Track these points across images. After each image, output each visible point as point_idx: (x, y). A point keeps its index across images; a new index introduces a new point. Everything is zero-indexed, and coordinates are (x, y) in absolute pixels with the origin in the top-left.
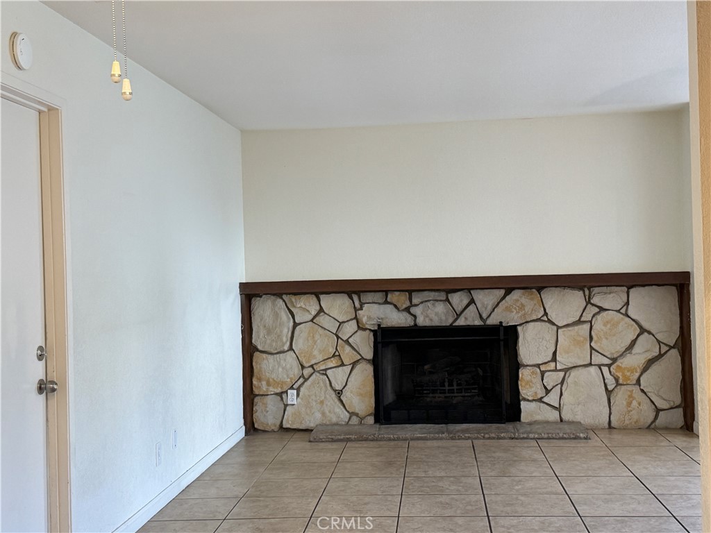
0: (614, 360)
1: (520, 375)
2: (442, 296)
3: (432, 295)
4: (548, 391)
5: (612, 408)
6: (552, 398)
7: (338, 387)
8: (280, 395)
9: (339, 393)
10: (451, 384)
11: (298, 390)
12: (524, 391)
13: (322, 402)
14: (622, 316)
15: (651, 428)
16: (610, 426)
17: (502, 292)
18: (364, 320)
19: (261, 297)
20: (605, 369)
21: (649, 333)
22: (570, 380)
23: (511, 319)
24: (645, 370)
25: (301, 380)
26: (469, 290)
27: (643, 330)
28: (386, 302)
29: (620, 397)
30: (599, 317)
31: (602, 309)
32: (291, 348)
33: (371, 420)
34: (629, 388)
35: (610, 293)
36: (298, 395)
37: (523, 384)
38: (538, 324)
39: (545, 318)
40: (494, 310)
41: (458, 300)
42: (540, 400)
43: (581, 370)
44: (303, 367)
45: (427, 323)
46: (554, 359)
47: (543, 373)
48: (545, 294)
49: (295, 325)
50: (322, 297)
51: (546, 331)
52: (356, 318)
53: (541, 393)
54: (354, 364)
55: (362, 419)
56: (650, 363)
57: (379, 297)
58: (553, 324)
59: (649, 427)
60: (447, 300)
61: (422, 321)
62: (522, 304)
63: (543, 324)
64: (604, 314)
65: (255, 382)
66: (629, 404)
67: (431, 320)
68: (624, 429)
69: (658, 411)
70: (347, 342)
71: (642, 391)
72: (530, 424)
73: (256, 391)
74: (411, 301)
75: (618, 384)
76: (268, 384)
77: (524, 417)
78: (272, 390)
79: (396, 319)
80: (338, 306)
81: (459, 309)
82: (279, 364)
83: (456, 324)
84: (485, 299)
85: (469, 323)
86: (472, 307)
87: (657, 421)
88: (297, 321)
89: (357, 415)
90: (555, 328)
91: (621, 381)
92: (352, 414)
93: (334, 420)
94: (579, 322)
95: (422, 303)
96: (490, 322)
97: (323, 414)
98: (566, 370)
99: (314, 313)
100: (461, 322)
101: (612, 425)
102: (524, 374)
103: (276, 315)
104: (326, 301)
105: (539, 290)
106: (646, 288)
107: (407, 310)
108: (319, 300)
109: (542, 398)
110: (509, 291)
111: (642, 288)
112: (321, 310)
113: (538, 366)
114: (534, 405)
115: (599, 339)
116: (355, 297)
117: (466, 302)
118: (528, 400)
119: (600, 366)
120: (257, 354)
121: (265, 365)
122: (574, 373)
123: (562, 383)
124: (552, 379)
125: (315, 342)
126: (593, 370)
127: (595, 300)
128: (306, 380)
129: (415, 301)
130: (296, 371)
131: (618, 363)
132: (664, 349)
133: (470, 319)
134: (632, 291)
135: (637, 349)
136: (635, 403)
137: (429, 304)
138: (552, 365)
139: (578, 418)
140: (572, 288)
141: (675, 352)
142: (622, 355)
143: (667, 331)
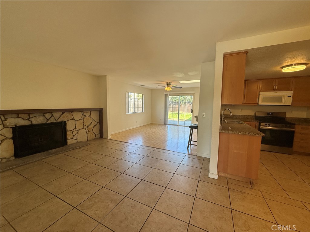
0: (88, 126)
2: (42, 115)
3: (38, 114)
4: (74, 136)
5: (88, 137)
6: (75, 138)
12: (68, 137)
14: (89, 117)
17: (61, 113)
18: (8, 124)
20: (86, 129)
23: (64, 120)
24: (93, 128)
26: (51, 113)
27: (93, 120)
28: (18, 117)
29: (89, 135)
30: (85, 118)
33: (13, 158)
34: (91, 132)
37: (68, 135)
38: (71, 120)
39: (73, 119)
40: (59, 118)
41: (48, 116)
42: (72, 138)
46: (75, 128)
47: (73, 132)
48: (73, 113)
51: (74, 122)
52: (3, 124)
54: (2, 141)
55: (8, 159)
56: (95, 126)
57: (14, 116)
58: (75, 120)
59: (94, 139)
60: (44, 116)
61: (34, 122)
62: (67, 116)
64: (86, 117)
66: (91, 135)
67: (38, 122)
68: (90, 140)
71: (93, 132)
72: (71, 144)
74: (29, 116)
75: (89, 131)
77: (68, 144)
81: (48, 118)
84: (57, 115)
85: (52, 122)
86: (53, 117)
87: (96, 137)
89: (5, 158)
94: (81, 119)
95: (34, 117)
96: (58, 121)
98: (78, 130)
100: (49, 122)
101: (88, 140)
102: (68, 133)
106: (94, 111)
107: (28, 119)
110: (63, 113)
113: (71, 130)
114: (71, 140)
115: (85, 122)
116: (2, 117)
117: (50, 116)
118: (69, 139)
119: (85, 128)
122: (80, 131)
123: (77, 134)
124: (75, 133)
126: (84, 129)
127: (85, 114)
129: (31, 116)
133: (52, 120)
134: (91, 112)
135: (92, 124)
137: (37, 117)
138: (75, 130)
139: (81, 141)
140: (79, 111)
141: (98, 123)
142: (89, 125)
143: (97, 119)
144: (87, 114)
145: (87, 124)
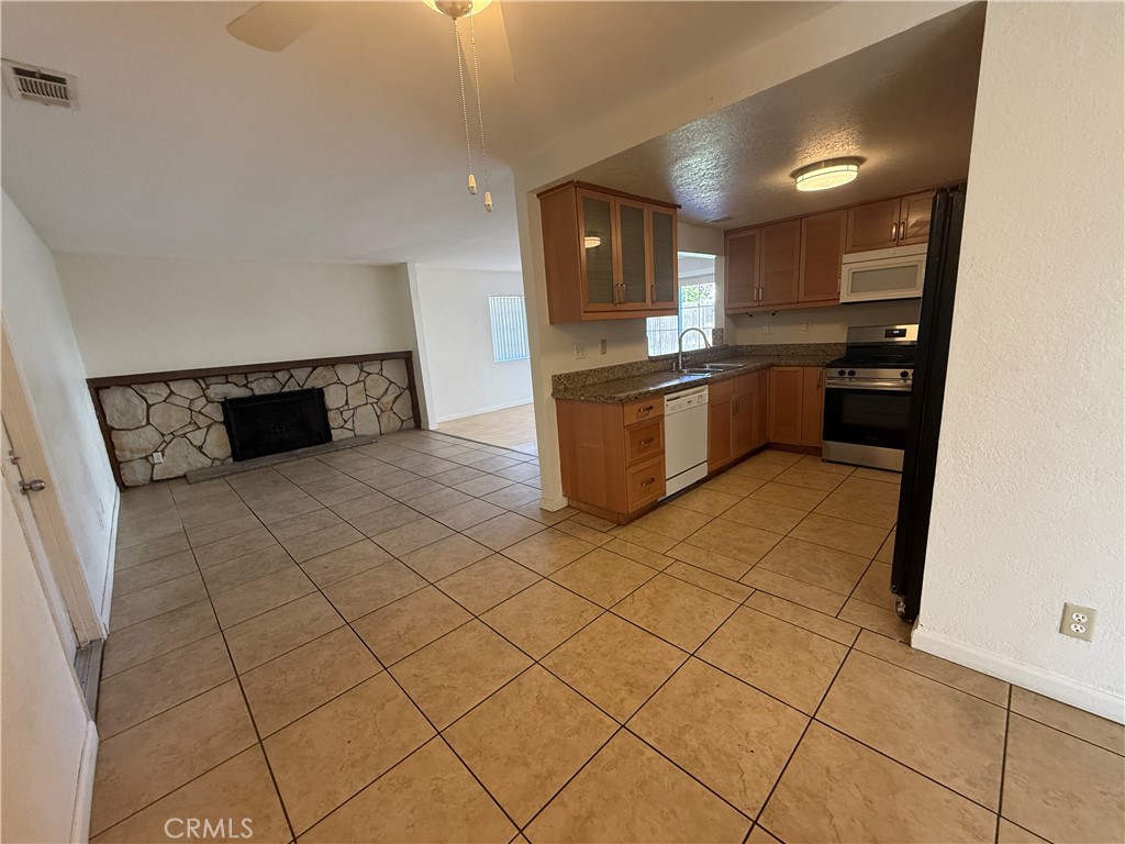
0: (379, 400)
1: (329, 416)
2: (270, 374)
3: (263, 374)
4: (346, 422)
5: (381, 425)
6: (349, 425)
7: (199, 444)
8: (146, 458)
9: (200, 448)
10: (280, 428)
11: (163, 451)
12: (332, 424)
13: (186, 456)
14: (379, 376)
15: (401, 430)
16: (381, 434)
17: (310, 369)
18: (212, 396)
19: (109, 388)
20: (375, 405)
21: (394, 383)
22: (357, 414)
23: (319, 384)
24: (394, 402)
25: (164, 444)
26: (288, 370)
27: (391, 383)
28: (228, 382)
29: (384, 419)
30: (368, 378)
31: (369, 374)
32: (148, 423)
33: (231, 460)
34: (388, 412)
35: (373, 364)
36: (163, 455)
37: (331, 420)
38: (335, 385)
39: (339, 382)
40: (307, 380)
41: (282, 376)
42: (342, 427)
43: (363, 407)
44: (163, 435)
45: (263, 393)
46: (347, 403)
47: (341, 413)
48: (337, 368)
49: (149, 406)
50: (170, 383)
51: (340, 389)
52: (204, 395)
53: (343, 423)
54: (209, 427)
55: (223, 461)
56: (396, 398)
57: (222, 379)
58: (344, 384)
60: (274, 377)
61: (258, 392)
62: (324, 375)
63: (338, 385)
64: (371, 376)
65: (117, 453)
66: (389, 420)
67: (264, 390)
68: (388, 434)
69: (402, 421)
70: (200, 412)
71: (394, 413)
72: (340, 441)
73: (120, 459)
74: (246, 378)
75: (382, 411)
76: (132, 452)
77: (334, 438)
78: (136, 456)
79: (236, 392)
80: (187, 390)
81: (283, 382)
82: (139, 436)
83: (283, 391)
84: (300, 374)
85: (292, 389)
86: (292, 379)
87: (403, 427)
88: (150, 403)
89: (218, 459)
90: (345, 386)
91: (384, 410)
92: (213, 460)
93: (199, 466)
94: (358, 382)
95: (256, 380)
96: (306, 387)
97: (189, 464)
98: (354, 409)
99: (165, 395)
100: (286, 389)
102: (331, 415)
103: (128, 401)
104: (175, 386)
105: (333, 366)
106: (390, 360)
107: (245, 386)
108: (169, 386)
109: (343, 425)
110: (314, 369)
111: (388, 361)
112: (172, 393)
113: (338, 409)
114: (339, 430)
115: (370, 389)
116: (201, 381)
117: (287, 377)
118: (335, 429)
119: (372, 404)
120: (114, 432)
121: (125, 440)
122: (359, 409)
123: (353, 416)
124: (347, 415)
125: (171, 416)
126: (369, 406)
127: (365, 369)
128: (168, 444)
129: (250, 379)
130: (158, 439)
131: (381, 401)
132: (402, 390)
133: (292, 387)
134: (384, 363)
135: (389, 392)
136: (391, 420)
137: (261, 380)
138: (346, 407)
139: (365, 433)
140: (351, 363)
141: (407, 391)
142: (382, 396)
143: (403, 381)
144: (373, 368)
145: (376, 392)
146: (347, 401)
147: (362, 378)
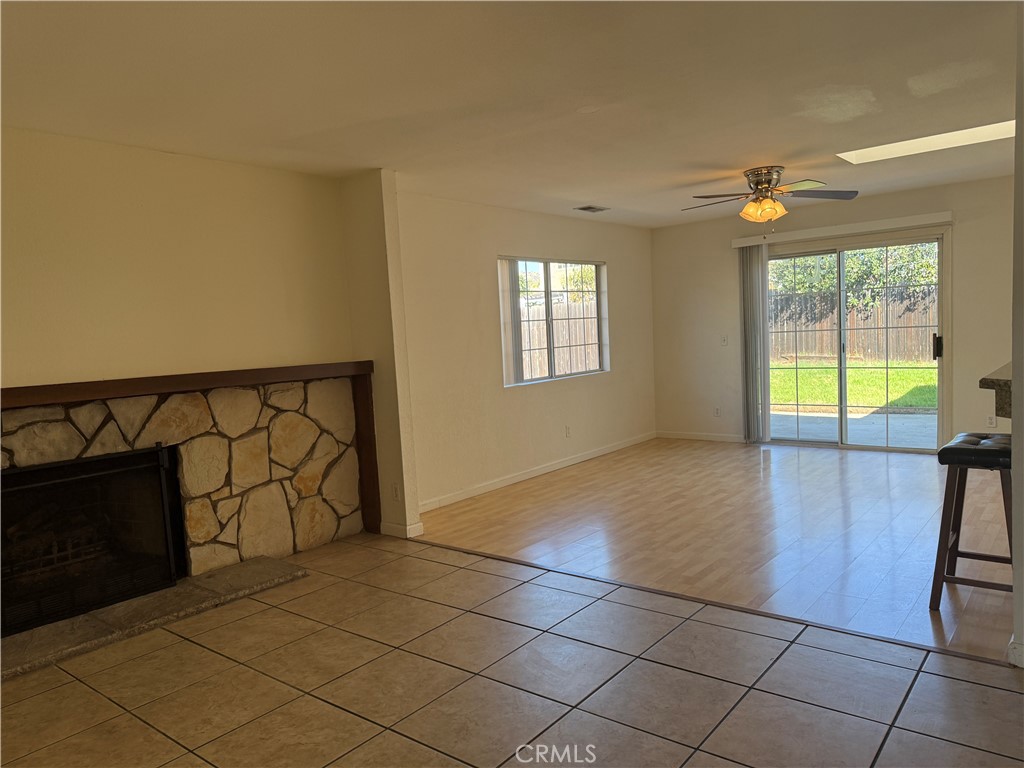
0: (295, 470)
1: (188, 514)
2: (61, 413)
3: (40, 414)
4: (222, 527)
5: (297, 529)
6: (228, 536)
10: (62, 549)
12: (195, 532)
14: (301, 417)
15: (336, 541)
16: (295, 552)
17: (154, 400)
20: (287, 483)
21: (328, 432)
22: (249, 506)
23: (170, 436)
24: (325, 475)
26: (104, 402)
27: (323, 431)
29: (303, 517)
30: (277, 421)
31: (279, 411)
34: (311, 500)
35: (288, 390)
37: (193, 524)
38: (206, 439)
39: (214, 430)
40: (143, 427)
41: (87, 417)
42: (215, 540)
43: (262, 491)
45: (36, 460)
46: (228, 481)
47: (215, 505)
48: (213, 398)
51: (216, 446)
53: (214, 530)
56: (331, 466)
58: (224, 436)
59: (332, 541)
60: (68, 419)
61: (25, 458)
62: (183, 414)
63: (213, 437)
64: (283, 416)
66: (313, 518)
67: (41, 454)
68: (310, 550)
71: (324, 500)
72: (211, 575)
75: (300, 498)
77: (194, 569)
81: (89, 431)
83: (88, 454)
84: (130, 412)
85: (108, 450)
86: (111, 426)
87: (339, 531)
90: (226, 441)
91: (304, 495)
94: (255, 430)
95: (22, 428)
96: (140, 444)
98: (242, 495)
100: (96, 450)
101: (298, 549)
102: (192, 511)
105: (205, 392)
106: (323, 381)
109: (216, 536)
110: (163, 398)
111: (319, 382)
113: (208, 495)
114: (207, 549)
115: (278, 447)
117: (99, 419)
118: (199, 545)
119: (281, 481)
122: (252, 496)
123: (239, 512)
124: (226, 509)
126: (274, 487)
127: (274, 400)
129: (8, 426)
131: (300, 474)
132: (343, 448)
133: (109, 444)
134: (311, 387)
135: (317, 453)
136: (318, 516)
137: (36, 429)
138: (226, 490)
139: (262, 551)
140: (244, 387)
141: (352, 451)
142: (303, 463)
143: (344, 428)
144: (287, 398)
145: (290, 455)
146: (228, 476)
147: (263, 423)
